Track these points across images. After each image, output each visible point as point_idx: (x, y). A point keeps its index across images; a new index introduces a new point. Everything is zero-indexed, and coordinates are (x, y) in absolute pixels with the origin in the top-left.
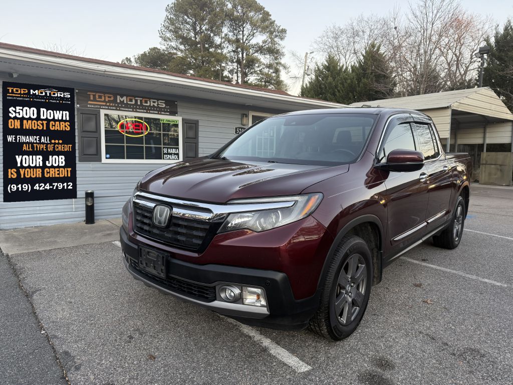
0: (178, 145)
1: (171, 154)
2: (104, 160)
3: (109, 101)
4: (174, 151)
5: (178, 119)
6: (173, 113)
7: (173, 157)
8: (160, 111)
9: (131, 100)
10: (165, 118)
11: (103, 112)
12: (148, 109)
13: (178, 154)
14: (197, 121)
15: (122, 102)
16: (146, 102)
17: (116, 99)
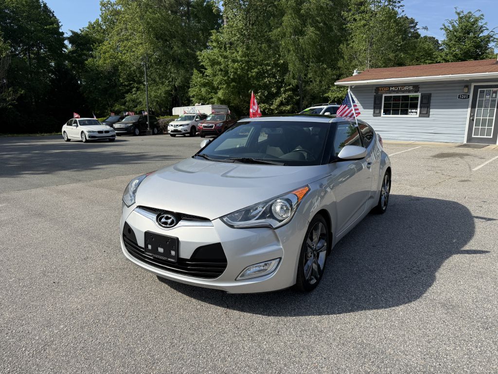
0: (417, 107)
1: (413, 112)
2: (382, 115)
3: (387, 91)
4: (414, 111)
5: (419, 94)
6: (416, 92)
7: (414, 113)
8: (409, 91)
9: (396, 88)
10: (411, 95)
11: (384, 95)
12: (403, 92)
13: (417, 112)
14: (431, 94)
15: (392, 90)
16: (403, 88)
17: (390, 89)
